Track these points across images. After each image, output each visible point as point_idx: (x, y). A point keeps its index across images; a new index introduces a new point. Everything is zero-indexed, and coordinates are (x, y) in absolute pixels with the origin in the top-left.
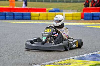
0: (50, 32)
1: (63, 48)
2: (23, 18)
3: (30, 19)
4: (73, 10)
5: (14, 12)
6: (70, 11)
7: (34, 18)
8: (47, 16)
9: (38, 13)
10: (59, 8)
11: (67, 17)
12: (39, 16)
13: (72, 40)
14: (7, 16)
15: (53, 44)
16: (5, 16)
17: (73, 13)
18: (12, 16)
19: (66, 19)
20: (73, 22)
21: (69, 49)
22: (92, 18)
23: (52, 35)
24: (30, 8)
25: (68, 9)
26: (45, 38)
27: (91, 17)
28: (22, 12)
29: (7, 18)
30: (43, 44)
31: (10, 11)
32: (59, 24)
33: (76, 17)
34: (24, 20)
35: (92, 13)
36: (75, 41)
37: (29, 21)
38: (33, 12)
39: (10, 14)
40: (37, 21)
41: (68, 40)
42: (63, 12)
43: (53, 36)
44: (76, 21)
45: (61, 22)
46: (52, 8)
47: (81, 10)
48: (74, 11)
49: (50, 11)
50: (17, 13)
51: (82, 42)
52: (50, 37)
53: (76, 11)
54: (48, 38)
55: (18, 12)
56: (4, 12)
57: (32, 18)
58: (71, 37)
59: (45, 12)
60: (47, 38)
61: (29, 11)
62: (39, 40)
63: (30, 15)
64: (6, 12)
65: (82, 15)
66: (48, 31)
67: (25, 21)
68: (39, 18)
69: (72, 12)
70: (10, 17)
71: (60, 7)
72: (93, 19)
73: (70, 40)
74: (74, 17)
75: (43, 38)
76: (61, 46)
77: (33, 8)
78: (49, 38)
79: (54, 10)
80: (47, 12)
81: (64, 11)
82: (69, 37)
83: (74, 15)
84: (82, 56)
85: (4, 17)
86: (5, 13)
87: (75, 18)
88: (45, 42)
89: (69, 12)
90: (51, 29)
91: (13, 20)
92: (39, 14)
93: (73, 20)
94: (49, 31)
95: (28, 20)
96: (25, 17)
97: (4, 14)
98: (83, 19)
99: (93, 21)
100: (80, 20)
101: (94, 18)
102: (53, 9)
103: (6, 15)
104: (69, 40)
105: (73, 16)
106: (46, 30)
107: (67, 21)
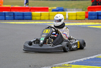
2: (23, 18)
3: (31, 19)
4: (77, 8)
5: (14, 12)
7: (36, 18)
8: (49, 16)
9: (39, 12)
11: (70, 17)
12: (41, 15)
14: (6, 16)
17: (77, 12)
18: (12, 16)
19: (69, 19)
22: (96, 18)
24: (31, 7)
25: (72, 8)
27: (96, 16)
29: (6, 19)
31: (11, 11)
32: (60, 24)
33: (80, 16)
34: (25, 21)
35: (97, 11)
36: (77, 41)
37: (30, 22)
38: (34, 11)
39: (10, 14)
40: (38, 22)
42: (67, 11)
44: (80, 21)
45: (62, 21)
47: (86, 9)
48: (79, 9)
50: (18, 13)
53: (81, 9)
55: (18, 12)
56: (4, 12)
57: (33, 18)
59: (48, 11)
61: (30, 11)
63: (31, 15)
64: (6, 12)
65: (86, 14)
66: (47, 32)
68: (40, 18)
72: (98, 19)
74: (78, 17)
76: (59, 48)
77: (34, 7)
83: (78, 15)
84: (78, 60)
87: (78, 18)
89: (74, 11)
91: (13, 21)
92: (41, 14)
93: (76, 20)
96: (26, 17)
97: (4, 14)
98: (87, 19)
99: (98, 20)
100: (84, 19)
101: (100, 17)
103: (6, 14)
105: (76, 16)
106: (44, 31)
107: (70, 21)
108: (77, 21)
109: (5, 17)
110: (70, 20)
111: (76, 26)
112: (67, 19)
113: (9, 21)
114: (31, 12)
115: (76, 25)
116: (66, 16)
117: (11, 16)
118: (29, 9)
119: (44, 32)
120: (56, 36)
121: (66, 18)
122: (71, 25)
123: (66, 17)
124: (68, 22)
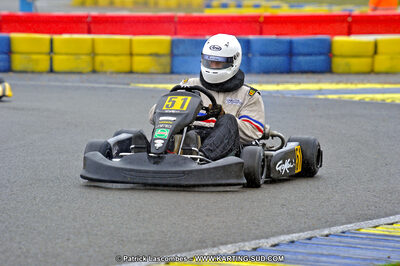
0: (185, 109)
1: (238, 177)
13: (277, 142)
15: (196, 159)
21: (265, 182)
23: (196, 123)
26: (166, 134)
30: (158, 158)
36: (291, 146)
41: (262, 141)
43: (196, 127)
45: (234, 65)
51: (320, 153)
52: (185, 129)
54: (178, 137)
58: (275, 133)
60: (172, 136)
62: (140, 143)
66: (177, 106)
73: (269, 142)
75: (156, 135)
78: (181, 132)
82: (267, 131)
88: (166, 153)
90: (189, 98)
94: (182, 107)
104: (264, 145)
106: (167, 103)
119: (167, 106)
120: (210, 122)
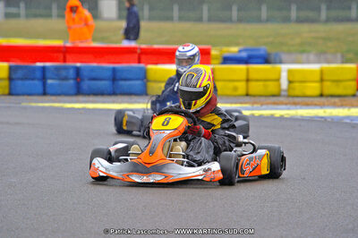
2: (113, 87)
3: (143, 93)
4: (324, 53)
5: (78, 65)
6: (312, 57)
10: (263, 47)
11: (297, 85)
14: (49, 82)
16: (44, 79)
17: (325, 66)
18: (72, 82)
19: (292, 93)
20: (322, 106)
24: (143, 46)
25: (303, 52)
28: (111, 66)
29: (48, 90)
31: (65, 61)
34: (120, 98)
37: (139, 103)
38: (156, 64)
39: (64, 73)
42: (281, 62)
44: (337, 100)
46: (236, 44)
48: (329, 56)
49: (227, 60)
50: (93, 69)
53: (339, 56)
55: (95, 65)
56: (39, 64)
57: (152, 87)
61: (139, 62)
63: (144, 77)
64: (48, 64)
67: (121, 103)
69: (319, 62)
70: (65, 82)
71: (270, 39)
74: (327, 84)
77: (156, 46)
79: (244, 55)
80: (213, 61)
81: (284, 57)
83: (326, 77)
85: (38, 84)
86: (44, 69)
87: (330, 88)
89: (308, 62)
91: (74, 98)
93: (321, 95)
95: (135, 98)
96: (122, 83)
97: (38, 74)
100: (354, 96)
102: (240, 51)
103: (48, 75)
105: (322, 80)
107: (297, 100)
108: (323, 99)
109: (44, 84)
110: (297, 96)
111: (324, 120)
112: (283, 93)
113: (59, 98)
114: (142, 65)
115: (322, 117)
116: (278, 80)
117: (66, 79)
118: (136, 52)
121: (281, 90)
122: (302, 116)
123: (280, 85)
124: (288, 106)
